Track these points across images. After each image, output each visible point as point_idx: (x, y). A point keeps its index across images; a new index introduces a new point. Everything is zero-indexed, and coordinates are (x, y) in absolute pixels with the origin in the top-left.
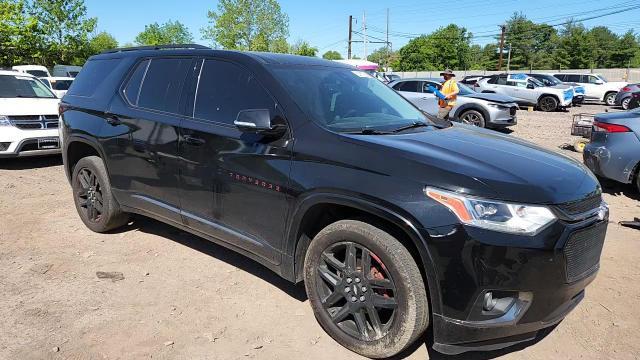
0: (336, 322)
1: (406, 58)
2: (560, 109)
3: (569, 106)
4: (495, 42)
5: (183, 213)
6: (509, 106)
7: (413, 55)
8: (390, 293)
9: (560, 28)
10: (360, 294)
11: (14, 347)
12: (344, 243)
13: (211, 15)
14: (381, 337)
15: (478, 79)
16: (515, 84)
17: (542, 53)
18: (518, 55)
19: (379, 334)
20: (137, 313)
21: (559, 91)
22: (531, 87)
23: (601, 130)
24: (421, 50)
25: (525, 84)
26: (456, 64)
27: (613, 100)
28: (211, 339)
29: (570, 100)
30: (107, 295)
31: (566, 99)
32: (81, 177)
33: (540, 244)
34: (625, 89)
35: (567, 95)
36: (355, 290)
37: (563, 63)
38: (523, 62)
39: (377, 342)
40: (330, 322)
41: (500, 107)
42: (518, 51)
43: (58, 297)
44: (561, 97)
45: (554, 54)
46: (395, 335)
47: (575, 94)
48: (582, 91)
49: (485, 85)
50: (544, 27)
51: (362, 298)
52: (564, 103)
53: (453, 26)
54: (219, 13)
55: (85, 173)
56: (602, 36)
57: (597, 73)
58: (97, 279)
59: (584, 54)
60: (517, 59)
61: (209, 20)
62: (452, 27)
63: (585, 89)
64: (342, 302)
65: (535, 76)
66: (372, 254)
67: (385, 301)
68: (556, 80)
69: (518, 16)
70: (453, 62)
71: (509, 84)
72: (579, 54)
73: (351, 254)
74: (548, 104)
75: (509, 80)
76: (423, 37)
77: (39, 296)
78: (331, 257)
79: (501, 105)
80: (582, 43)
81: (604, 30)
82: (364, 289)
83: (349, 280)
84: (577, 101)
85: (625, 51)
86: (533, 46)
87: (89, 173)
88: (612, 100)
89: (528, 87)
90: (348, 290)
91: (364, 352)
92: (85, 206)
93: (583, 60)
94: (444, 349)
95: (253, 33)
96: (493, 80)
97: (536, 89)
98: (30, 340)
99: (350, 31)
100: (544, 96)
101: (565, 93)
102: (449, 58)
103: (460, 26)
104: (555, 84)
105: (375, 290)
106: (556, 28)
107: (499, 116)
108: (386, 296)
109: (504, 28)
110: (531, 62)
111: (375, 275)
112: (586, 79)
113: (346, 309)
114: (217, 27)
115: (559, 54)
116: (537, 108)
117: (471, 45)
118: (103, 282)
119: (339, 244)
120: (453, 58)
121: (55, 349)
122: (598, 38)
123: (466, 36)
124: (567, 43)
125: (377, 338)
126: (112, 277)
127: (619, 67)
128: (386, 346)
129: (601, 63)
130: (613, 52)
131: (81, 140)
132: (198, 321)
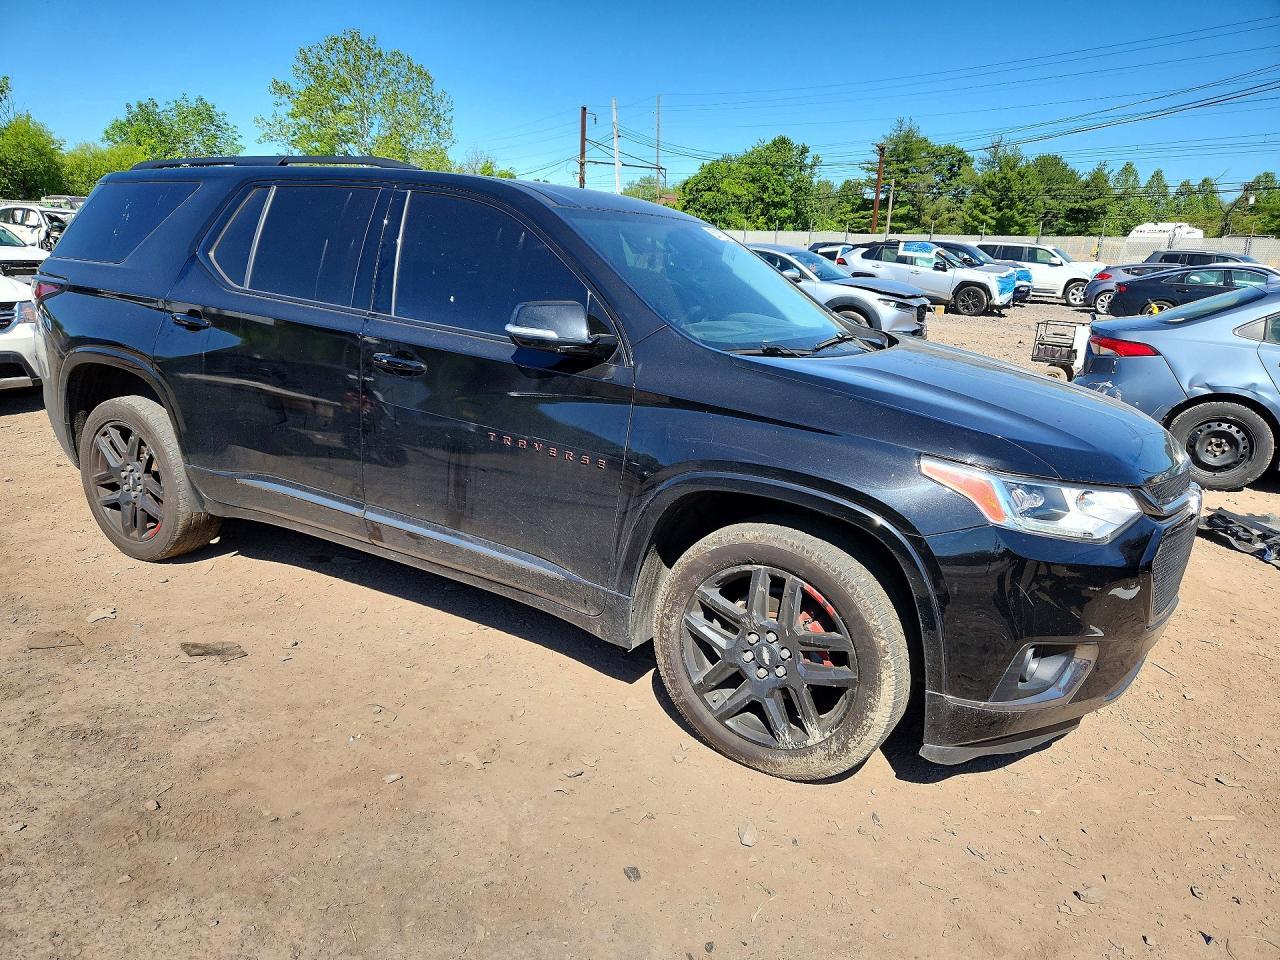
0: (721, 719)
1: (694, 200)
2: (991, 311)
3: (1007, 306)
4: (863, 176)
5: (370, 516)
6: (915, 303)
7: (707, 196)
8: (840, 658)
9: (978, 156)
10: (776, 662)
11: (54, 806)
12: (748, 568)
13: (280, 89)
14: (818, 739)
15: (839, 249)
16: (911, 261)
17: (945, 200)
18: (903, 204)
19: (815, 735)
20: (301, 722)
21: (989, 276)
22: (940, 267)
23: (1105, 351)
24: (723, 186)
25: (929, 260)
26: (789, 217)
27: (1080, 295)
28: (478, 765)
29: (1009, 295)
30: (221, 688)
31: (1002, 292)
32: (103, 443)
33: (1118, 560)
34: (1102, 276)
35: (1004, 283)
36: (766, 656)
37: (982, 222)
38: (912, 219)
39: (811, 750)
40: (710, 719)
41: (900, 306)
42: (904, 196)
43: (111, 698)
44: (994, 288)
45: (967, 204)
46: (850, 734)
47: (1018, 283)
48: (1028, 277)
49: (857, 261)
50: (949, 150)
51: (780, 671)
52: (999, 299)
53: (784, 141)
54: (298, 86)
55: (115, 434)
56: (1051, 172)
57: (1049, 243)
58: (185, 658)
59: (1020, 205)
60: (902, 211)
61: (275, 98)
62: (782, 143)
63: (1032, 272)
64: (736, 680)
65: (946, 246)
66: (807, 587)
67: (829, 673)
68: (983, 256)
69: (905, 128)
70: (785, 212)
71: (902, 260)
72: (1010, 207)
73: (761, 588)
74: (970, 300)
75: (901, 252)
76: (727, 159)
77: (68, 699)
78: (715, 596)
79: (901, 301)
80: (1017, 186)
81: (1055, 161)
82: (786, 653)
83: (753, 638)
84: (1021, 297)
85: (1092, 203)
86: (930, 187)
87: (125, 433)
88: (1077, 296)
89: (936, 268)
90: (749, 656)
91: (783, 770)
92: (115, 506)
93: (1017, 217)
94: (941, 754)
95: (374, 132)
96: (873, 252)
97: (950, 272)
98: (84, 791)
99: (584, 140)
100: (964, 284)
101: (1001, 280)
102: (776, 205)
103: (797, 141)
104: (982, 264)
105: (807, 655)
106: (969, 154)
107: (897, 322)
108: (828, 663)
109: (882, 149)
110: (926, 219)
111: (806, 626)
112: (1032, 255)
113: (745, 693)
114: (293, 116)
115: (977, 205)
116: (951, 309)
117: (815, 180)
118: (199, 663)
119: (736, 570)
120: (783, 204)
121: (151, 805)
122: (1046, 177)
123: (809, 161)
124: (991, 184)
125: (810, 742)
126: (218, 653)
127: (1079, 233)
128: (829, 757)
129: (1050, 225)
130: (1071, 206)
131: (102, 361)
132: (437, 732)
